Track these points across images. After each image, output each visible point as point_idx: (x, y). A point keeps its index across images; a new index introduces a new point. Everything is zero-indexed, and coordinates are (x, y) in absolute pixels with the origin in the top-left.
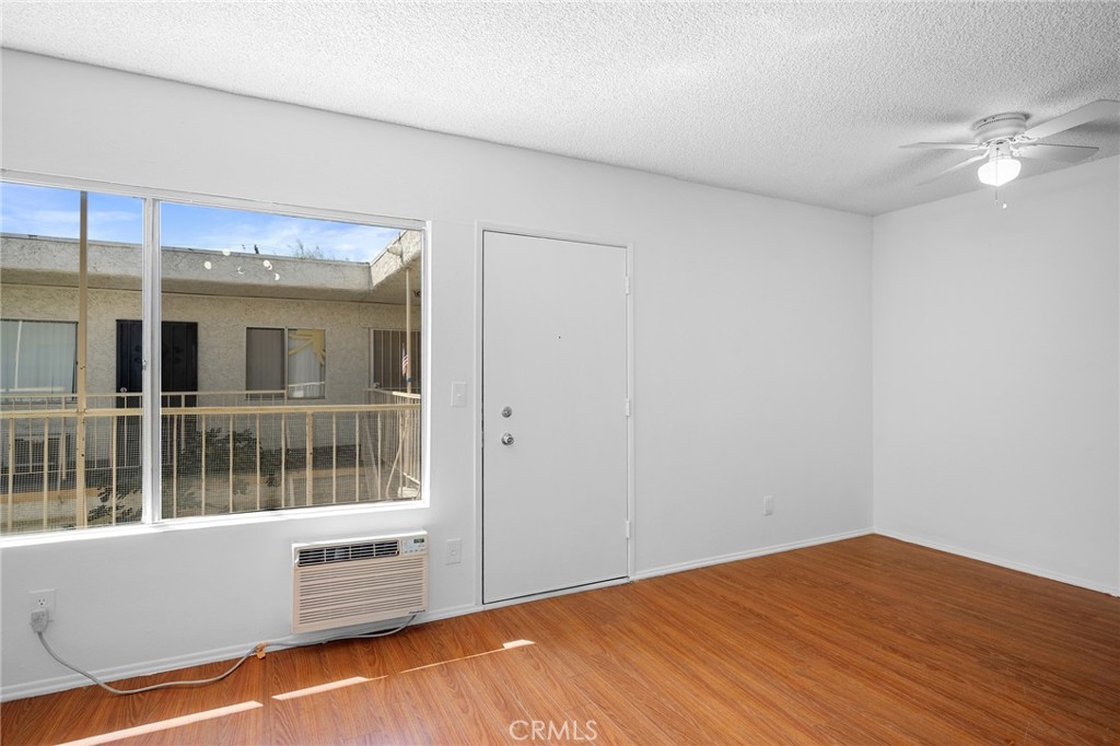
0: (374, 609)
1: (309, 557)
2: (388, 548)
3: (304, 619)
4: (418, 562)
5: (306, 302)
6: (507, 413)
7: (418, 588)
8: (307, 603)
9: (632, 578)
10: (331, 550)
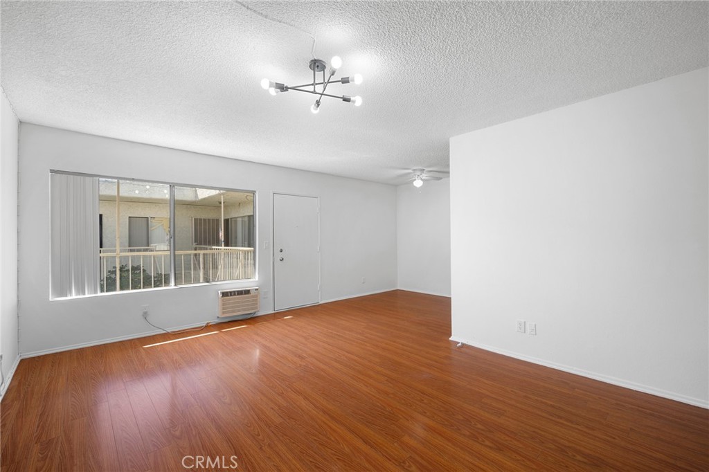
0: (244, 310)
1: (225, 294)
2: (247, 292)
3: (223, 313)
4: (256, 296)
5: (160, 205)
6: (281, 251)
7: (257, 304)
8: (225, 308)
9: (320, 303)
10: (231, 292)
